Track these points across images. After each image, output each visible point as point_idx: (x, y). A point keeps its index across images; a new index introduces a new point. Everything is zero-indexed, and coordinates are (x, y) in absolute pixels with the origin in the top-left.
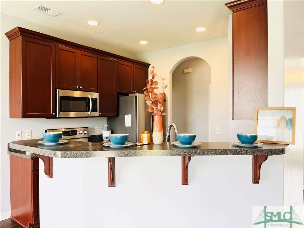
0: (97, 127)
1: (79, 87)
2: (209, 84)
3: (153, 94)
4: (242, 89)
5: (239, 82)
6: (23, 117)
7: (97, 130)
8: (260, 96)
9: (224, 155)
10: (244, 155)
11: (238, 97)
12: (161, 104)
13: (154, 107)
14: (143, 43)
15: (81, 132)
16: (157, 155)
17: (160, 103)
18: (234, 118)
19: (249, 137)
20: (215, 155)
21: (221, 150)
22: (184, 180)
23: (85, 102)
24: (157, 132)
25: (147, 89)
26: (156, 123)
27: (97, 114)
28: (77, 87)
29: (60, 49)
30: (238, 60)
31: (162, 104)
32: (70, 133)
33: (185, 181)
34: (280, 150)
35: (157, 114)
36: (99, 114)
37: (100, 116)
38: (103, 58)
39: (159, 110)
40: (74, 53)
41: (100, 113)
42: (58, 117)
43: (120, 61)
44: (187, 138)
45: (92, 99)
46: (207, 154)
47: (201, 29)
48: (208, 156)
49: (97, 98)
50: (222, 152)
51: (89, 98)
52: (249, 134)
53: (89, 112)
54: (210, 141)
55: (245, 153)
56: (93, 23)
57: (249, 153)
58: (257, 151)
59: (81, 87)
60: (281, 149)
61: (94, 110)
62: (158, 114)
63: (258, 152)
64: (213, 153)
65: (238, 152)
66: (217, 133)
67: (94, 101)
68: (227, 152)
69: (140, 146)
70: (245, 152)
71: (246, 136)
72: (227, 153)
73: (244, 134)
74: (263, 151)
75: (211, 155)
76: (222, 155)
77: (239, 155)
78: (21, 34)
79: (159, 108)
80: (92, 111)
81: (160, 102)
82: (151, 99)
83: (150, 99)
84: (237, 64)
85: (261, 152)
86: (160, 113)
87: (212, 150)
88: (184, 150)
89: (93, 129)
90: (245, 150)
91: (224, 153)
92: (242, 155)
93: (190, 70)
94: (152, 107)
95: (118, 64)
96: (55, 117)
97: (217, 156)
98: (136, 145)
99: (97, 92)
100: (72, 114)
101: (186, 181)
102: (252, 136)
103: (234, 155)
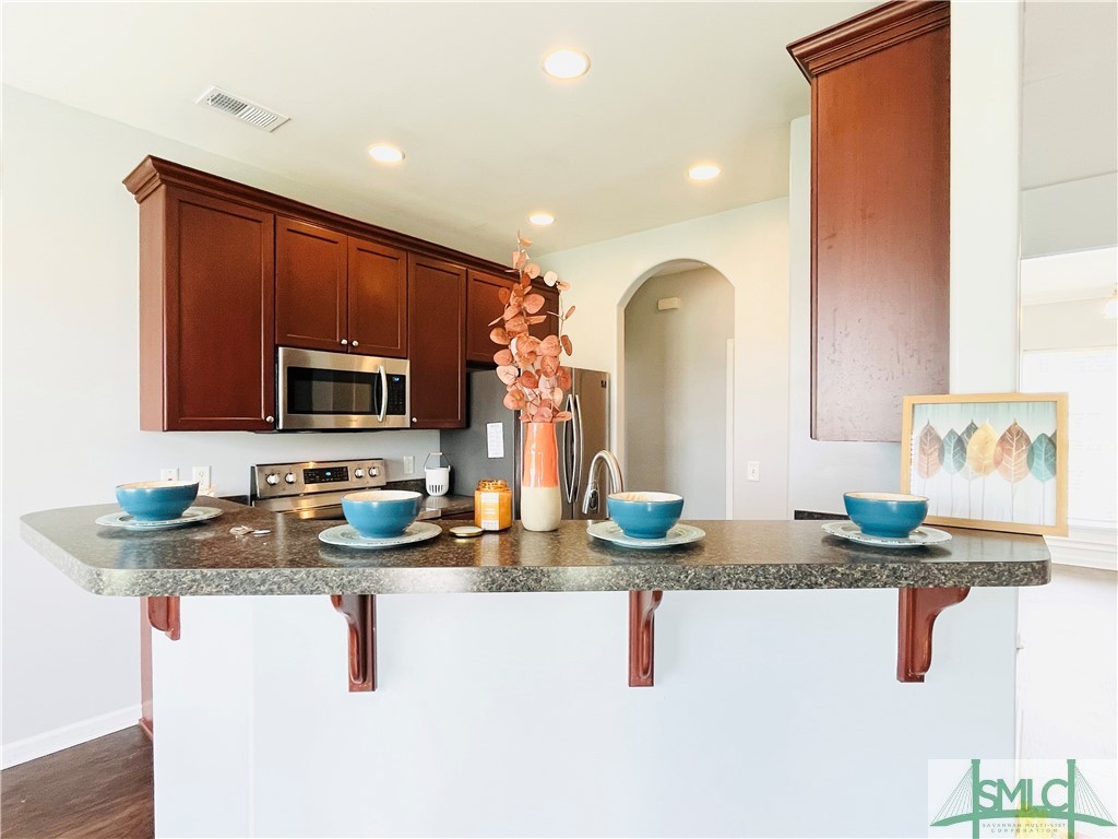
0: (412, 458)
1: (350, 343)
2: (729, 340)
3: (524, 343)
4: (847, 335)
5: (835, 310)
6: (170, 428)
7: (411, 465)
8: (912, 356)
9: (801, 588)
10: (884, 587)
11: (833, 361)
12: (553, 379)
13: (526, 391)
14: (541, 220)
15: (360, 473)
16: (518, 586)
17: (546, 375)
18: (819, 434)
19: (894, 508)
20: (760, 588)
21: (787, 565)
22: (637, 668)
23: (367, 387)
24: (536, 485)
25: (502, 324)
26: (533, 453)
27: (404, 420)
28: (344, 342)
29: (289, 230)
30: (834, 235)
31: (557, 379)
32: (328, 474)
33: (641, 673)
34: (1033, 569)
35: (538, 419)
36: (412, 422)
37: (413, 426)
38: (426, 261)
39: (543, 402)
40: (336, 243)
41: (414, 420)
42: (281, 427)
43: (475, 273)
44: (649, 509)
45: (389, 377)
46: (729, 582)
47: (705, 173)
48: (731, 592)
49: (404, 376)
50: (790, 575)
51: (379, 375)
52: (894, 498)
53: (379, 414)
54: (729, 517)
55: (890, 580)
56: (386, 154)
57: (906, 579)
58: (939, 570)
59: (355, 343)
60: (1037, 562)
61: (396, 407)
62: (543, 416)
63: (944, 574)
64: (753, 578)
65: (857, 575)
66: (751, 478)
67: (396, 384)
68: (811, 574)
69: (464, 541)
70: (888, 577)
71: (883, 505)
72: (813, 578)
73: (872, 496)
74: (964, 571)
75: (747, 588)
76: (793, 587)
77: (865, 586)
78: (163, 181)
79: (546, 395)
80: (388, 412)
81: (549, 370)
82: (516, 358)
83: (512, 361)
84: (830, 247)
85: (957, 576)
86: (548, 412)
87: (749, 566)
88: (631, 568)
89: (400, 463)
90: (891, 566)
91: (801, 582)
92: (878, 587)
93: (675, 302)
94: (519, 392)
95: (471, 279)
96: (271, 428)
97: (772, 591)
98: (454, 536)
99: (406, 359)
100: (356, 421)
101: (645, 672)
102: (904, 506)
103: (841, 586)
